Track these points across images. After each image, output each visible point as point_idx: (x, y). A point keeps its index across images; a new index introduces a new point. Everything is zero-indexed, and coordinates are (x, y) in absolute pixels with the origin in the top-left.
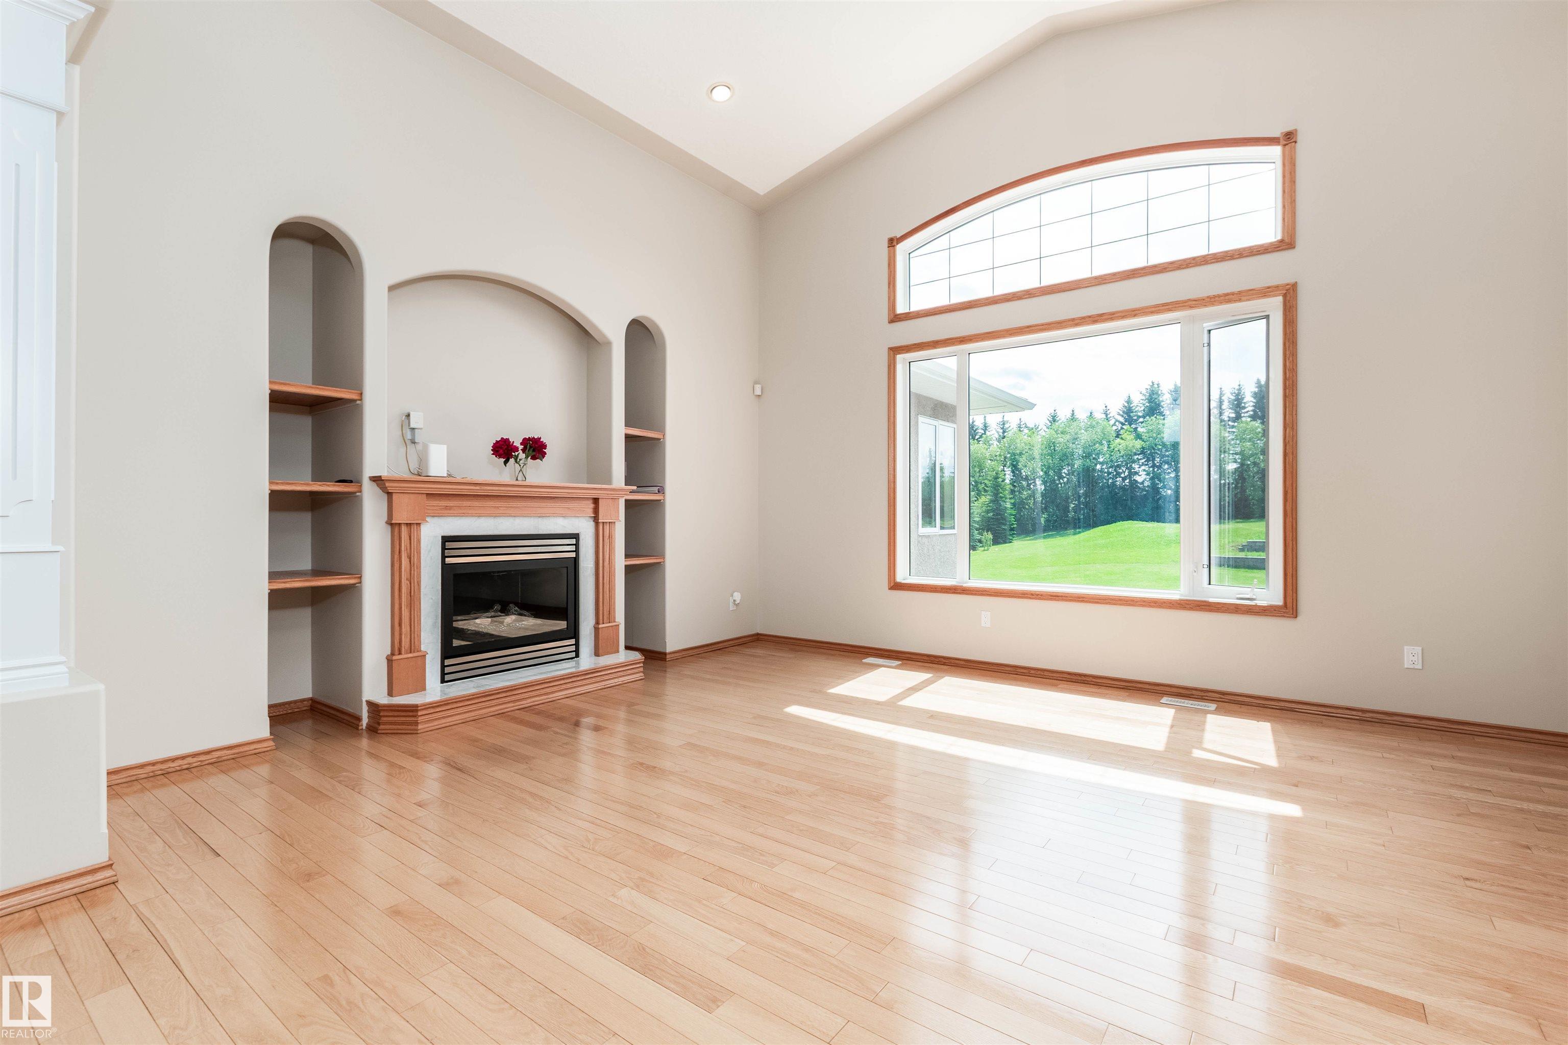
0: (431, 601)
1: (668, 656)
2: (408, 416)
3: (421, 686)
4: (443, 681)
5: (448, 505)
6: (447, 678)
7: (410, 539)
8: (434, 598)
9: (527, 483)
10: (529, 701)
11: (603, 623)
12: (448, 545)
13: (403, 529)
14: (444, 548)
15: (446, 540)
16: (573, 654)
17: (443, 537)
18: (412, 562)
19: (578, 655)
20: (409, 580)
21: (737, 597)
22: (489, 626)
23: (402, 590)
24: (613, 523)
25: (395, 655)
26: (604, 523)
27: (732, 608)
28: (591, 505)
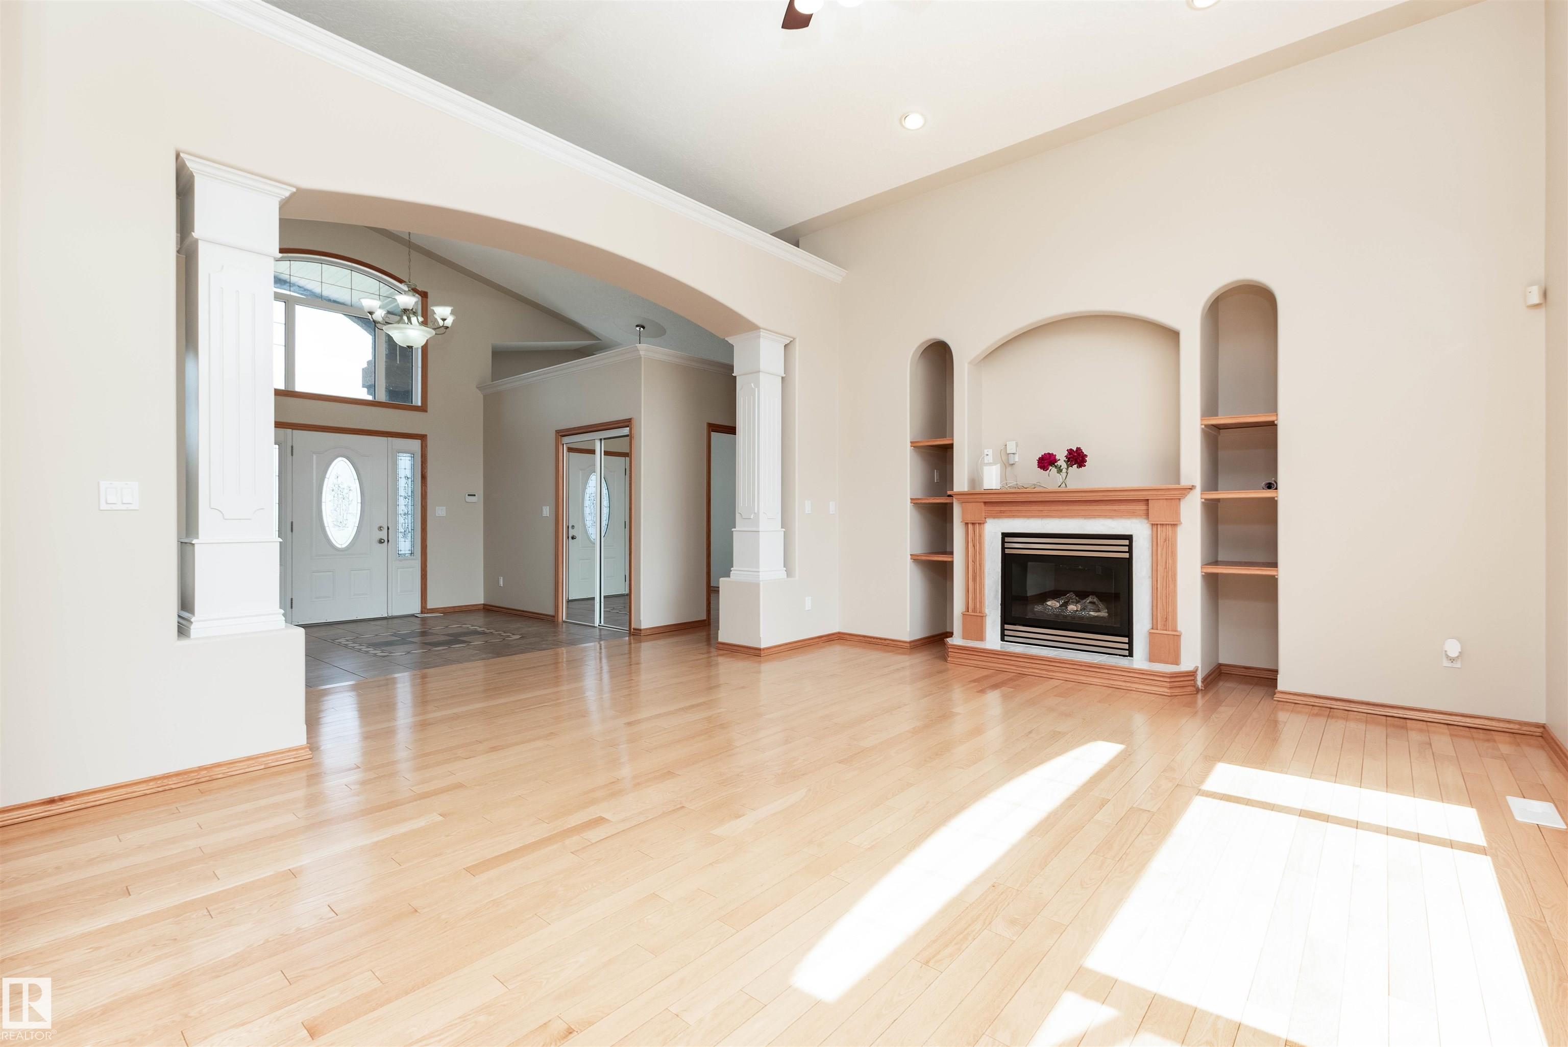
0: (993, 579)
1: (1279, 694)
2: (1005, 445)
3: (981, 638)
4: (1003, 639)
5: (1002, 510)
6: (1006, 638)
7: (975, 533)
8: (994, 577)
9: (1068, 489)
11: (1157, 629)
12: (1007, 539)
13: (971, 526)
14: (1003, 542)
15: (1005, 535)
16: (1127, 652)
17: (1003, 534)
18: (976, 549)
19: (1131, 655)
20: (974, 562)
21: (1453, 648)
22: (1055, 608)
23: (969, 568)
24: (1171, 525)
25: (966, 611)
26: (1157, 524)
27: (1446, 663)
28: (1142, 507)
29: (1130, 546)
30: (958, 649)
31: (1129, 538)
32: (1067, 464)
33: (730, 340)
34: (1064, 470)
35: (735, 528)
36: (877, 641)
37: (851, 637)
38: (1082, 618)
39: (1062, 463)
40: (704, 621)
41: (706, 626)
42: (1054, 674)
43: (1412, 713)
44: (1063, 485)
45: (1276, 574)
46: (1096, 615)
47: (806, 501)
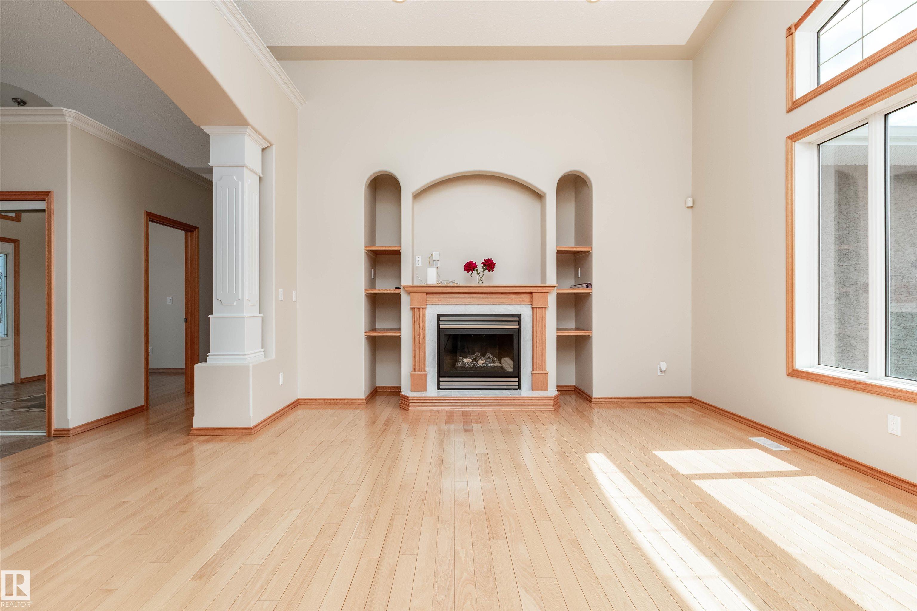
0: (432, 347)
1: (593, 400)
2: (433, 254)
3: (424, 389)
4: (438, 388)
5: (439, 298)
6: (441, 387)
7: (419, 316)
8: (433, 346)
9: (484, 285)
10: (470, 407)
11: (536, 371)
12: (441, 319)
13: (416, 310)
14: (439, 321)
15: (439, 316)
16: (517, 387)
18: (420, 327)
19: (520, 388)
20: (419, 335)
21: (664, 366)
22: (470, 363)
23: (416, 341)
24: (544, 308)
25: (412, 371)
26: (536, 308)
27: (659, 373)
28: (528, 297)
29: (520, 321)
30: (417, 400)
31: (519, 316)
32: (483, 268)
33: (207, 129)
34: (481, 273)
35: (212, 314)
36: (336, 401)
37: (312, 401)
38: (487, 368)
39: (480, 267)
40: (143, 406)
41: (145, 411)
42: (486, 408)
43: (647, 400)
44: (480, 282)
45: (591, 334)
46: (495, 365)
47: (280, 290)
